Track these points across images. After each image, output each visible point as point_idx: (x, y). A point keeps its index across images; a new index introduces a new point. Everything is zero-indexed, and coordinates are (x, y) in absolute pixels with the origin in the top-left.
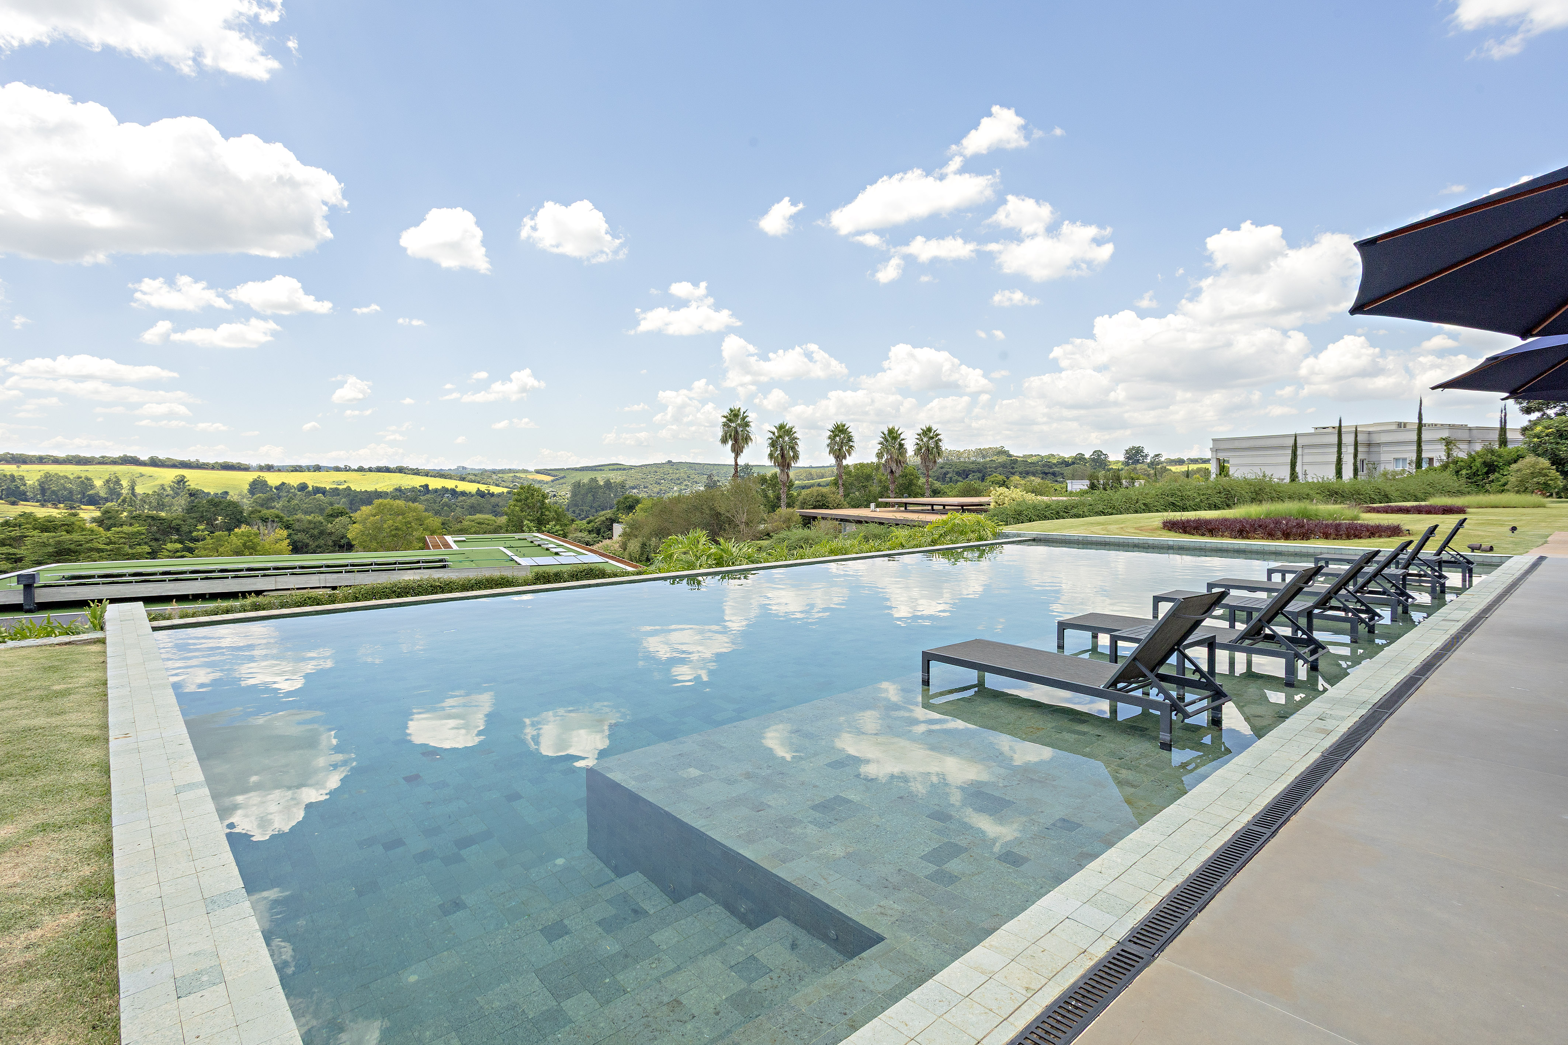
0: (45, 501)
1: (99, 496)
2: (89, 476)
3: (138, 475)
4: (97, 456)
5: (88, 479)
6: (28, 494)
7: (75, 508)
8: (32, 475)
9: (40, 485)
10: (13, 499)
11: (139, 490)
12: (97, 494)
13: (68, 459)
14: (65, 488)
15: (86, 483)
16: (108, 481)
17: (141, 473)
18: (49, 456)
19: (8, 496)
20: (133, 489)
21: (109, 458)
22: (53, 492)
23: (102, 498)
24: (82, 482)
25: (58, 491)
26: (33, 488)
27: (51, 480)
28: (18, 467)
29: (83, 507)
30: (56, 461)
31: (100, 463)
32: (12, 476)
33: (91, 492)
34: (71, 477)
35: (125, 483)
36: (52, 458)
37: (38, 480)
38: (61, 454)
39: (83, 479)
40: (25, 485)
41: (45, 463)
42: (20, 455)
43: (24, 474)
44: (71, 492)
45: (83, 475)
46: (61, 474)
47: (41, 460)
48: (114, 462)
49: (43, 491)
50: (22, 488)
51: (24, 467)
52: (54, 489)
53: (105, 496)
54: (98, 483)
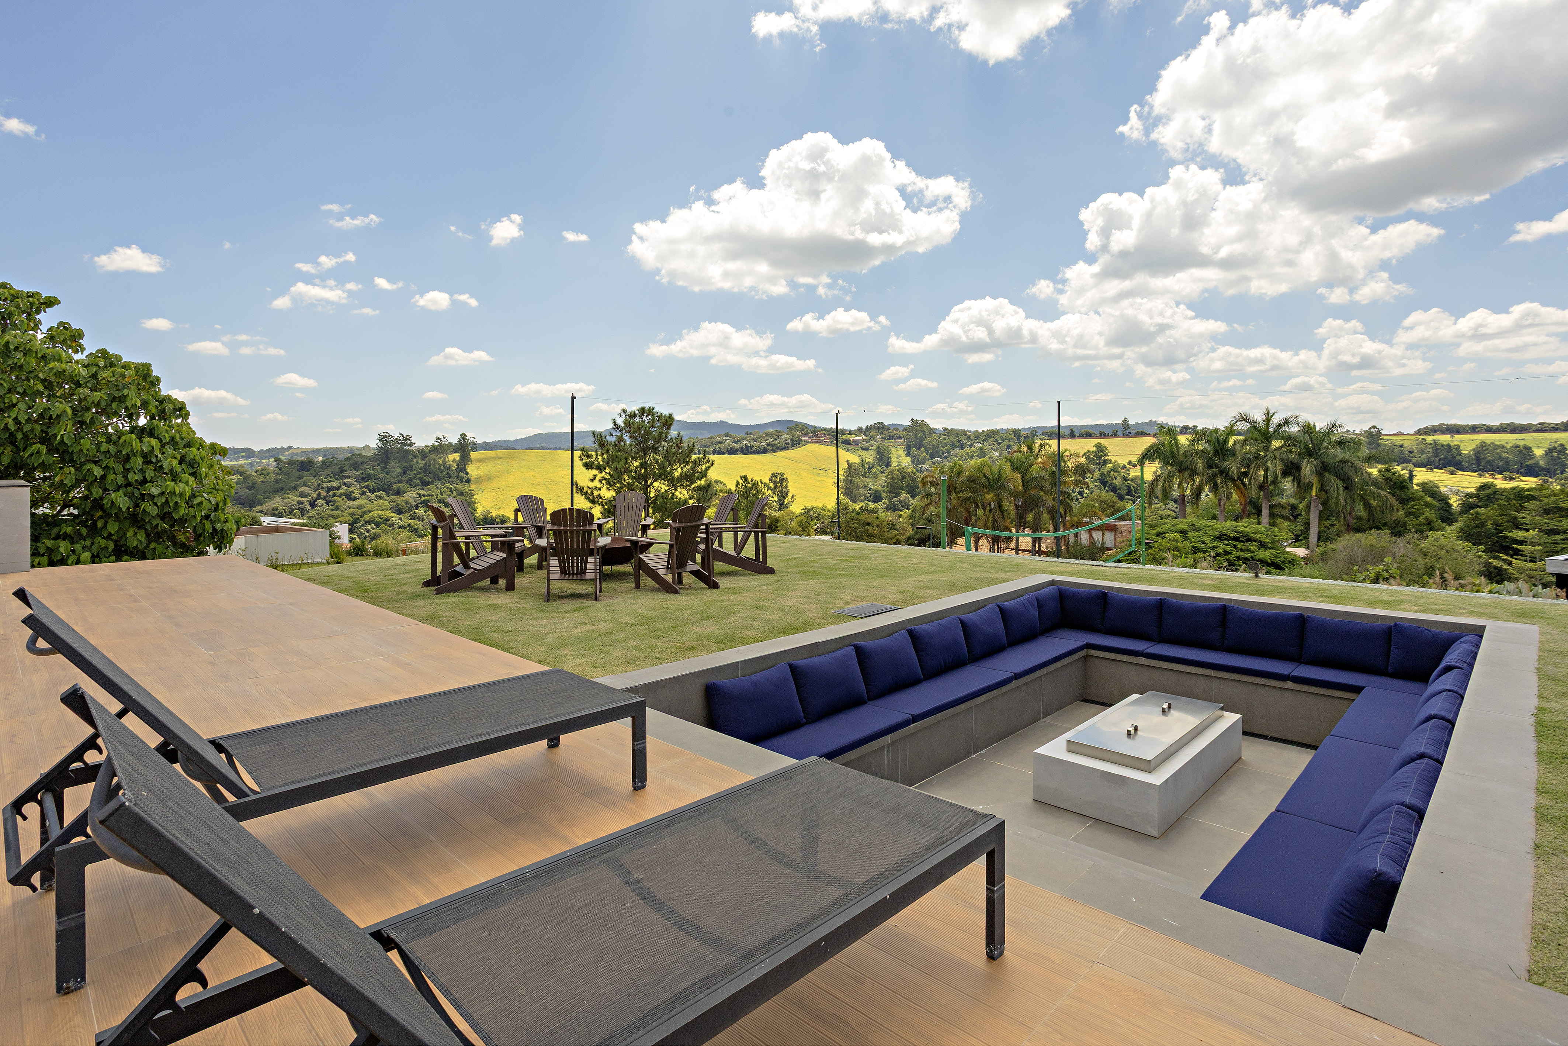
0: (1482, 471)
1: (1539, 467)
2: (1528, 444)
4: (1535, 423)
5: (1526, 448)
6: (1463, 463)
7: (1514, 479)
8: (1467, 444)
9: (1475, 455)
10: (1452, 469)
12: (1537, 464)
13: (1502, 427)
14: (1501, 458)
15: (1525, 453)
16: (1550, 450)
18: (1482, 425)
19: (1446, 465)
21: (1549, 424)
22: (1489, 461)
23: (1542, 469)
24: (1521, 451)
25: (1494, 461)
26: (1470, 458)
27: (1487, 450)
28: (1452, 437)
29: (1522, 478)
30: (1490, 430)
31: (1538, 431)
32: (1449, 446)
33: (1529, 462)
34: (1508, 446)
36: (1485, 427)
37: (1474, 450)
38: (1494, 422)
39: (1521, 448)
40: (1460, 455)
41: (1478, 433)
42: (1455, 425)
43: (1458, 443)
44: (1507, 462)
45: (1521, 443)
46: (1497, 443)
47: (1474, 429)
48: (1556, 429)
49: (1478, 460)
50: (1458, 457)
51: (1458, 437)
52: (1491, 458)
53: (1547, 467)
54: (1538, 452)
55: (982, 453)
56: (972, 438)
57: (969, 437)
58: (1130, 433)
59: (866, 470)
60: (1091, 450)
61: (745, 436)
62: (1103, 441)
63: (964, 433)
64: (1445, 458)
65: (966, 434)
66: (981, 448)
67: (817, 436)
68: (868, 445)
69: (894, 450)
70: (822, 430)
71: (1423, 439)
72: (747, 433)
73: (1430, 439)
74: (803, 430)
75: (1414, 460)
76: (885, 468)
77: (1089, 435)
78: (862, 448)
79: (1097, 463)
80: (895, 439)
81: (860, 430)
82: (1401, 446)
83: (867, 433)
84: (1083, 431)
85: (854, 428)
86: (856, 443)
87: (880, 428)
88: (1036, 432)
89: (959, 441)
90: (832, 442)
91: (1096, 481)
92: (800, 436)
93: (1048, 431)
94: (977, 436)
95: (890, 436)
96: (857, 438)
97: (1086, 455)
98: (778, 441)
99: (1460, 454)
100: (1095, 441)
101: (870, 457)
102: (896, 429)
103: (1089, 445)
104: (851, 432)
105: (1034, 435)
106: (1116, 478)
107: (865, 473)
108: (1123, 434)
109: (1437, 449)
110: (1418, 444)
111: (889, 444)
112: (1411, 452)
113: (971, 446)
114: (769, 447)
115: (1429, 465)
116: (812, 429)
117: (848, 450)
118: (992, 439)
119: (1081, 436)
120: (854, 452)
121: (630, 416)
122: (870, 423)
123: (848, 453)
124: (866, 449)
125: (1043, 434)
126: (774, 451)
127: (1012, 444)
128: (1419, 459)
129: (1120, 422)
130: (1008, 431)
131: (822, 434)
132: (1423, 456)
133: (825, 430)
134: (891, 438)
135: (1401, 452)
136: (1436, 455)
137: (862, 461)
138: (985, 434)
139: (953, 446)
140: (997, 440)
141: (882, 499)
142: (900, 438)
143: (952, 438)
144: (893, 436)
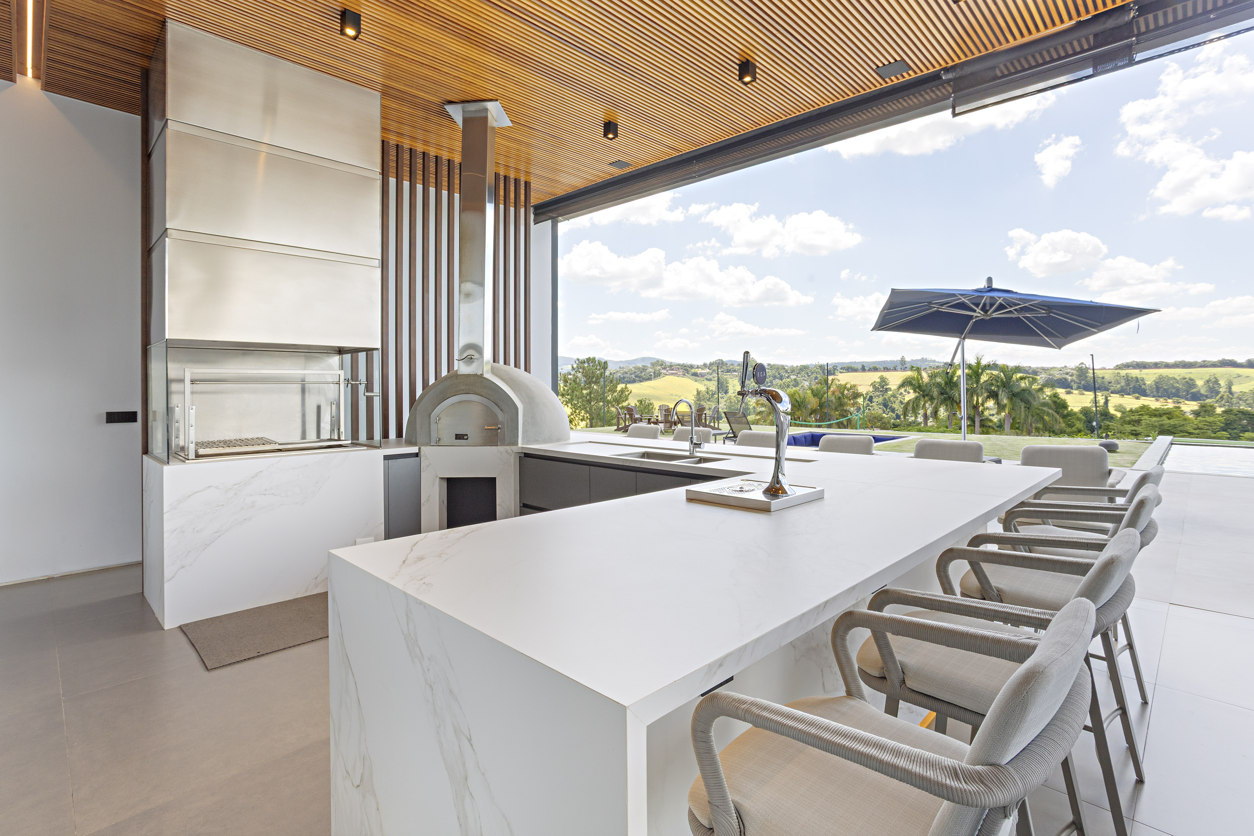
0: (1159, 397)
1: (1201, 394)
2: (1192, 377)
3: (1235, 376)
4: (1199, 361)
5: (1191, 380)
6: (1147, 391)
7: (1180, 402)
8: (1149, 377)
9: (1155, 385)
10: (1138, 395)
11: (1235, 389)
12: (1199, 392)
13: (1175, 364)
14: (1174, 387)
15: (1190, 383)
16: (1208, 381)
17: (1238, 374)
18: (1162, 362)
19: (1134, 392)
20: (1230, 388)
21: (1209, 362)
22: (1165, 390)
23: (1202, 395)
24: (1187, 382)
25: (1169, 388)
26: (1151, 387)
27: (1163, 381)
28: (1140, 371)
29: (1186, 401)
30: (1167, 366)
31: (1201, 367)
32: (1137, 378)
33: (1194, 390)
34: (1178, 378)
35: (1222, 383)
36: (1164, 364)
37: (1154, 381)
38: (1171, 360)
39: (1187, 380)
41: (1159, 368)
42: (1142, 362)
43: (1144, 376)
44: (1178, 390)
45: (1187, 376)
46: (1171, 376)
47: (1155, 366)
48: (1214, 365)
49: (1158, 388)
50: (1143, 387)
51: (1145, 371)
52: (1166, 387)
53: (1206, 394)
54: (1200, 383)
55: (796, 384)
56: (789, 371)
57: (787, 370)
58: (906, 368)
59: (710, 395)
60: (877, 381)
61: (619, 370)
62: (886, 374)
63: (783, 367)
64: (1134, 387)
65: (784, 369)
66: (795, 379)
67: (673, 370)
68: (711, 377)
69: (730, 381)
70: (676, 365)
71: (1118, 373)
72: (620, 368)
73: (1123, 372)
74: (662, 365)
75: (1112, 388)
76: (724, 395)
77: (875, 369)
78: (706, 379)
79: (881, 391)
80: (731, 372)
81: (705, 365)
82: (1103, 378)
83: (711, 368)
84: (871, 366)
85: (700, 363)
86: (702, 375)
87: (720, 364)
88: (837, 367)
89: (779, 374)
90: (684, 375)
91: (880, 404)
92: (660, 369)
93: (845, 366)
94: (793, 370)
95: (727, 370)
96: (703, 371)
97: (873, 385)
98: (643, 373)
99: (1145, 384)
100: (879, 374)
101: (713, 386)
102: (733, 365)
103: (875, 377)
104: (698, 367)
105: (835, 369)
106: (895, 402)
107: (710, 398)
108: (901, 369)
109: (1128, 380)
110: (1114, 377)
111: (726, 376)
112: (1110, 383)
113: (788, 377)
114: (637, 379)
115: (1122, 392)
116: (669, 364)
117: (696, 381)
118: (804, 372)
119: (870, 370)
120: (701, 382)
121: (581, 363)
122: (713, 360)
123: (696, 383)
124: (710, 380)
125: (842, 369)
126: (641, 381)
127: (818, 376)
128: (1115, 388)
129: (899, 358)
130: (816, 366)
131: (676, 368)
132: (1119, 386)
133: (679, 365)
134: (728, 371)
135: (1103, 383)
136: (1128, 385)
137: (708, 389)
138: (799, 368)
139: (775, 377)
140: (808, 373)
141: (722, 418)
142: (735, 371)
143: (774, 371)
144: (730, 370)
